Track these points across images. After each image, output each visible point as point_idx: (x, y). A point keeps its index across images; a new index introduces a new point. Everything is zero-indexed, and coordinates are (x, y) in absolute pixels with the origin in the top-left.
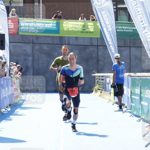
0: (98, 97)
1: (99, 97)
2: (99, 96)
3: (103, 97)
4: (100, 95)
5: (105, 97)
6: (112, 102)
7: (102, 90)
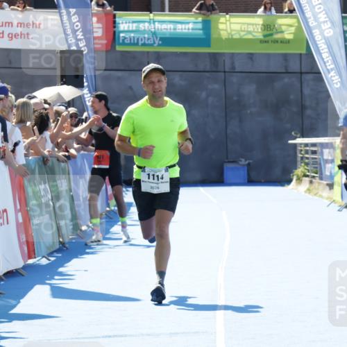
0: (303, 193)
1: (307, 194)
2: (305, 192)
3: (316, 195)
4: (308, 190)
5: (320, 193)
6: (337, 205)
7: (314, 177)
